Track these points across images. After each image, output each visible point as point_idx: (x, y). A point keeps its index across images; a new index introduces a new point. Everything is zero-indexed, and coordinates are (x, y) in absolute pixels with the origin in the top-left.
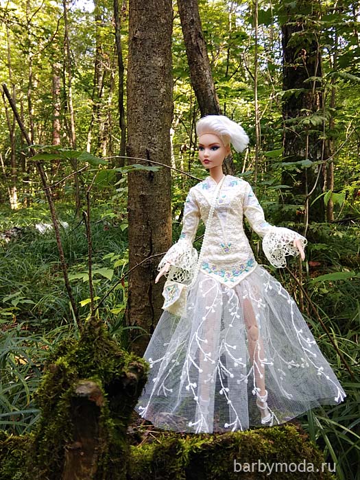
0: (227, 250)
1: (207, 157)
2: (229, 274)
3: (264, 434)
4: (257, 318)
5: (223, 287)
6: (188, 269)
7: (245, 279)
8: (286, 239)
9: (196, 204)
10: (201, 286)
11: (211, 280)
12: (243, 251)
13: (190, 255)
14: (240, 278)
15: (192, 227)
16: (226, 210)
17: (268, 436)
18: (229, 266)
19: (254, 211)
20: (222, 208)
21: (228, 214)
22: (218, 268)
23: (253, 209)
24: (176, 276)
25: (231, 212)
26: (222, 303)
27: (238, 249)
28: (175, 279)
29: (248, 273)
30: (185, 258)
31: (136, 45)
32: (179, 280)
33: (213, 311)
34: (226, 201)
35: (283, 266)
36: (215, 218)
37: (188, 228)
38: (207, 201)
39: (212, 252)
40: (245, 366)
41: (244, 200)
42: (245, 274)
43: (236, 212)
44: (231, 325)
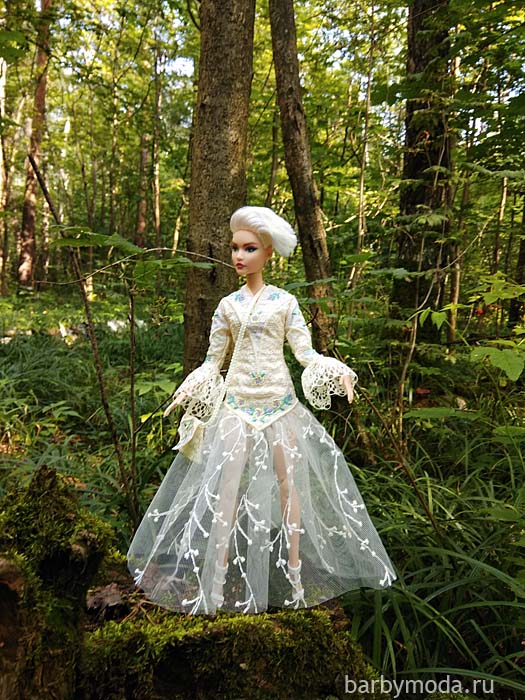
0: (258, 381)
1: (240, 260)
2: (259, 412)
3: (282, 621)
4: (288, 471)
5: (249, 428)
6: (208, 402)
7: (279, 419)
8: (329, 373)
9: (226, 319)
10: (220, 426)
11: (236, 419)
12: (279, 384)
13: (212, 385)
14: (273, 418)
15: (220, 349)
16: (261, 329)
17: (287, 623)
18: (260, 402)
19: (297, 334)
20: (256, 328)
21: (262, 335)
22: (246, 404)
23: (298, 331)
24: (196, 409)
25: (268, 333)
26: (245, 450)
27: (274, 381)
28: (195, 413)
29: (284, 413)
30: (206, 387)
31: (205, 113)
32: (199, 414)
33: (232, 459)
34: (263, 319)
35: (327, 407)
36: (247, 339)
37: (215, 350)
38: (237, 317)
39: (240, 382)
40: (268, 530)
41: (286, 319)
42: (280, 414)
43: (274, 334)
44: (254, 478)
